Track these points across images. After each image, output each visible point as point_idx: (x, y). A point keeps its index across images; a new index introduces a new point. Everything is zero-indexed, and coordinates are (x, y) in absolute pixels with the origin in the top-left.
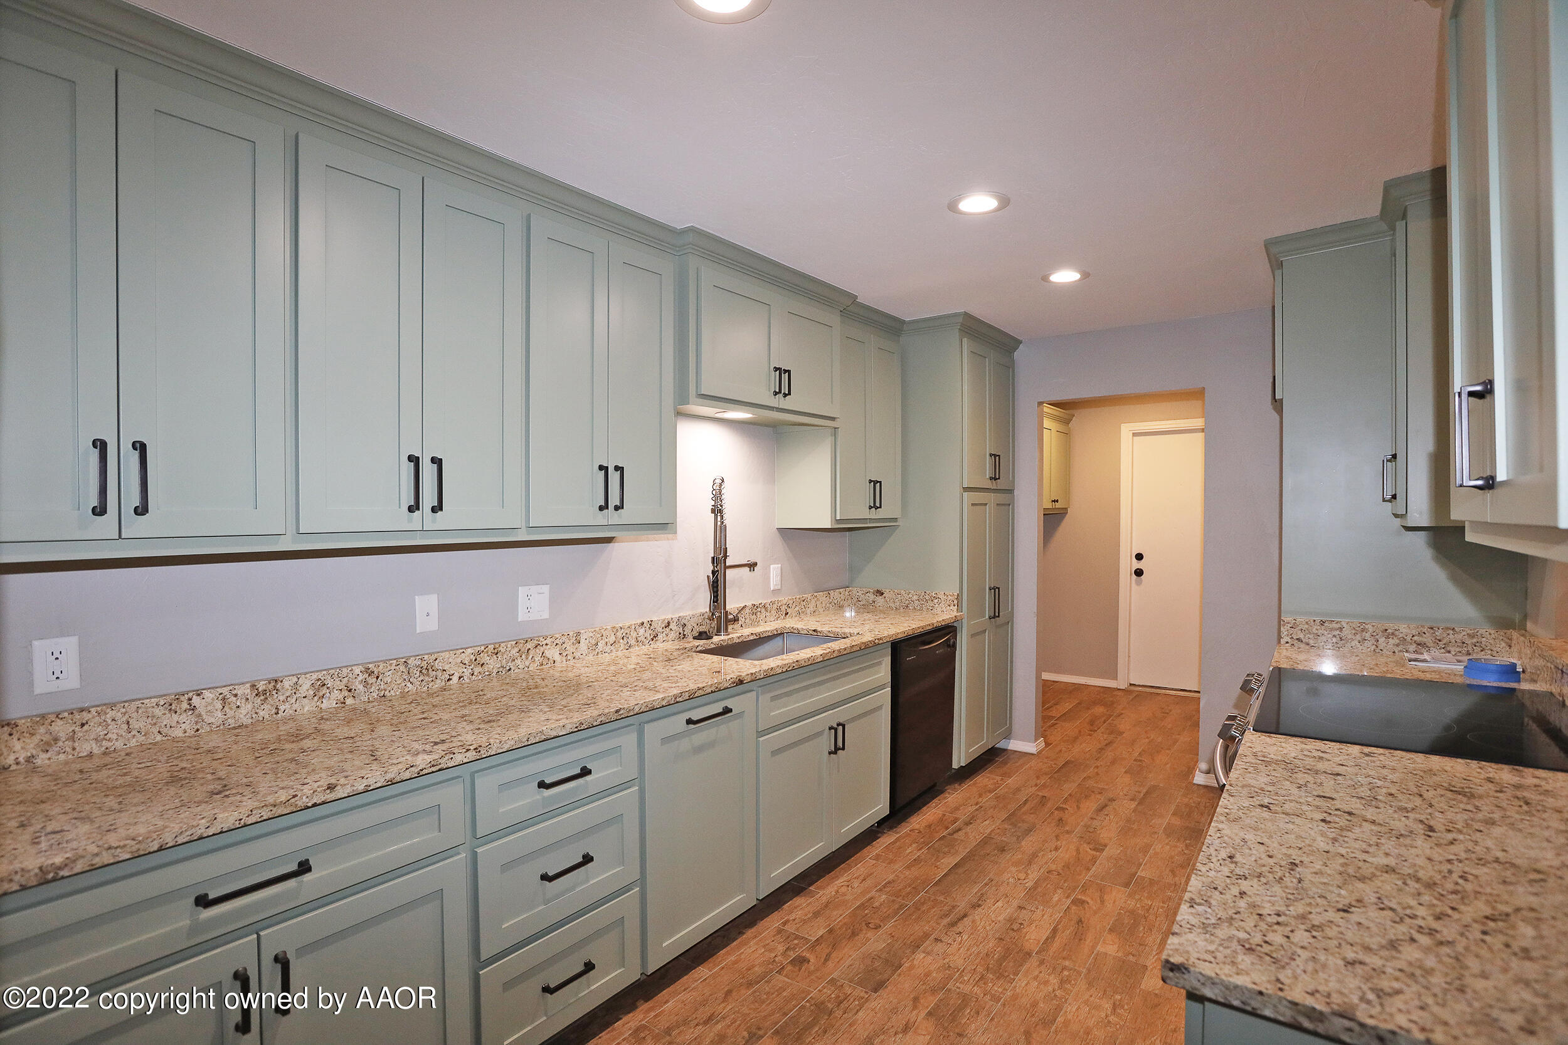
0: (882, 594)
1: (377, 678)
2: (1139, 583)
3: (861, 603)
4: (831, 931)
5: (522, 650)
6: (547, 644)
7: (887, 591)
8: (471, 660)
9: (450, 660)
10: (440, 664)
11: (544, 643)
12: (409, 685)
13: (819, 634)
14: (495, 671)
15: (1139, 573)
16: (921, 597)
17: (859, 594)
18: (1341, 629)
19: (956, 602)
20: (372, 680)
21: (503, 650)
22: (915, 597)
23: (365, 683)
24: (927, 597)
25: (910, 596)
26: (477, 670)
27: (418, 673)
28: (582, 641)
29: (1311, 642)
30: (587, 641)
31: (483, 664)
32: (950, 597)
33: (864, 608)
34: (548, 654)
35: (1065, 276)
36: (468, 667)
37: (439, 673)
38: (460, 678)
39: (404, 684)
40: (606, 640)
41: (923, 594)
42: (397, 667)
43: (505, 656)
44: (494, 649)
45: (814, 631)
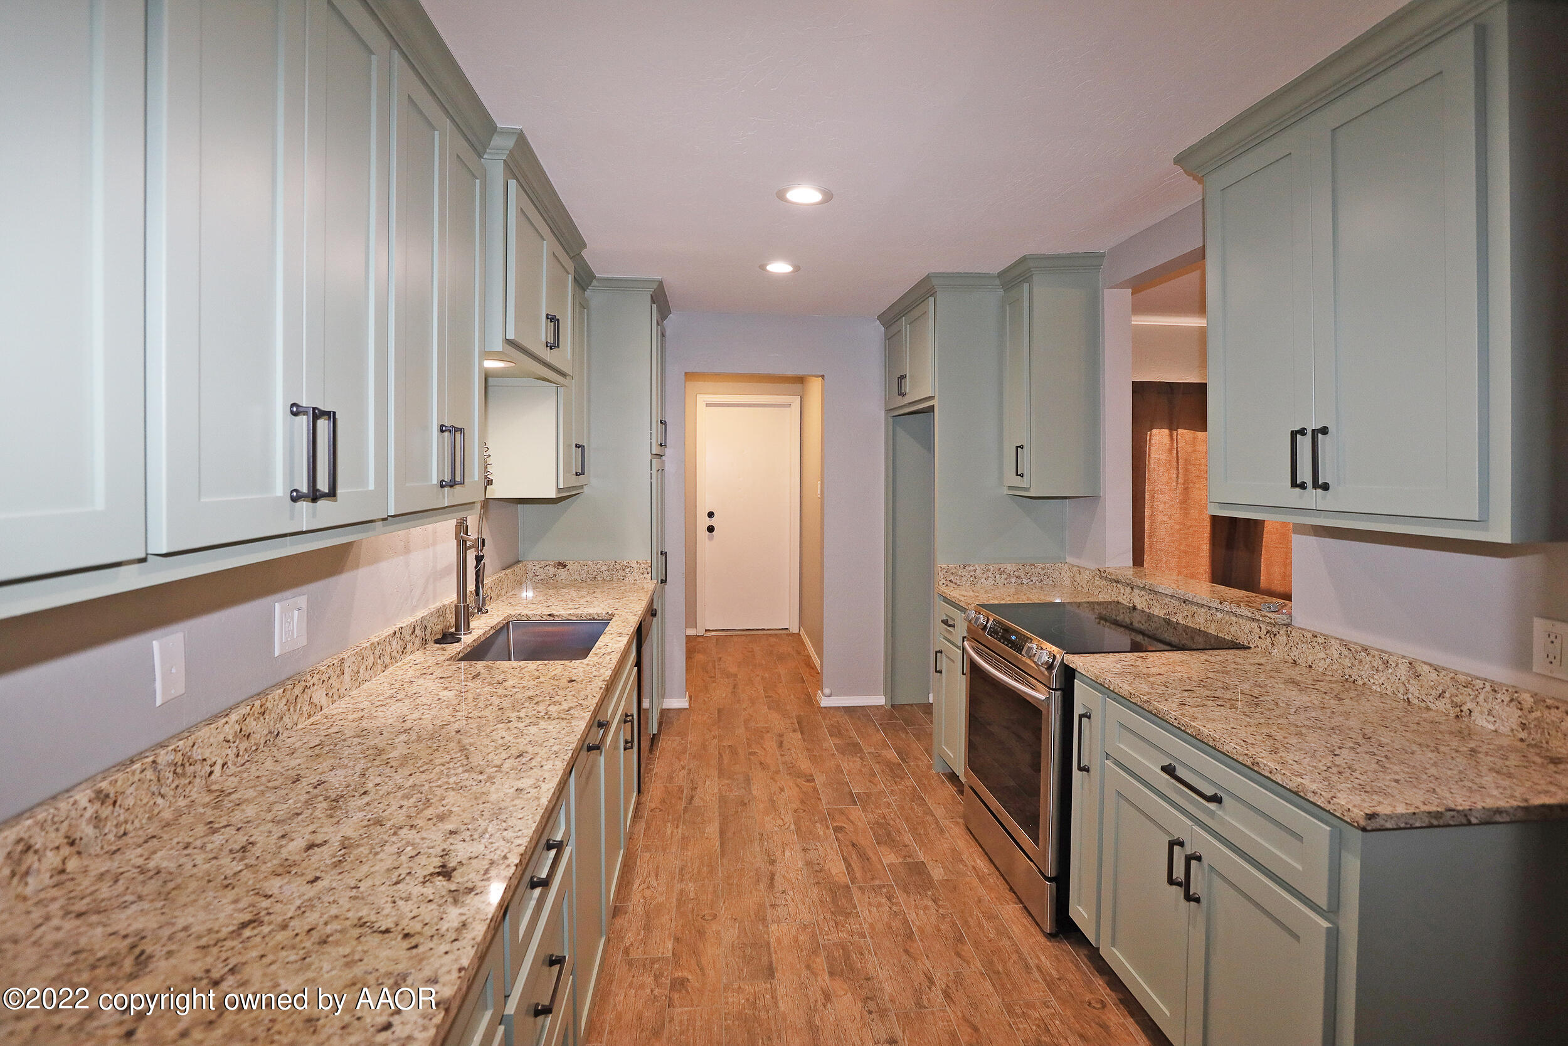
0: (565, 566)
1: (115, 803)
2: (711, 539)
3: (539, 578)
4: (677, 940)
5: (290, 701)
6: (314, 685)
7: (571, 562)
8: (236, 732)
9: (212, 740)
10: (199, 750)
11: (311, 683)
12: (160, 801)
13: (556, 618)
14: (262, 742)
15: (711, 529)
16: (611, 567)
17: (537, 568)
18: (975, 570)
19: (649, 569)
20: (106, 811)
21: (270, 707)
22: (604, 568)
23: (97, 821)
24: (618, 567)
25: (599, 566)
26: (244, 745)
27: (171, 775)
28: (347, 670)
29: (958, 582)
30: (351, 668)
31: (250, 734)
32: (643, 565)
33: (547, 584)
34: (315, 700)
35: (780, 268)
36: (232, 745)
37: (198, 766)
38: (223, 766)
39: (152, 803)
40: (367, 663)
41: (613, 564)
42: (142, 776)
43: (273, 715)
44: (261, 706)
45: (550, 615)
